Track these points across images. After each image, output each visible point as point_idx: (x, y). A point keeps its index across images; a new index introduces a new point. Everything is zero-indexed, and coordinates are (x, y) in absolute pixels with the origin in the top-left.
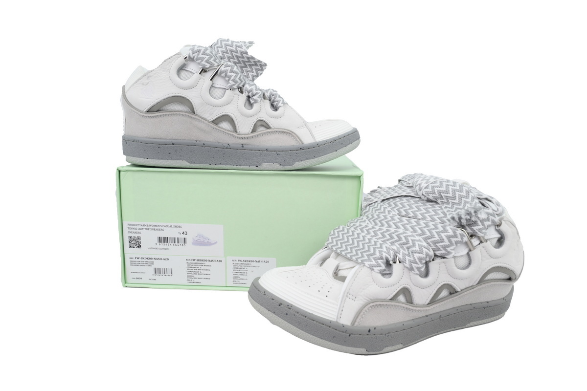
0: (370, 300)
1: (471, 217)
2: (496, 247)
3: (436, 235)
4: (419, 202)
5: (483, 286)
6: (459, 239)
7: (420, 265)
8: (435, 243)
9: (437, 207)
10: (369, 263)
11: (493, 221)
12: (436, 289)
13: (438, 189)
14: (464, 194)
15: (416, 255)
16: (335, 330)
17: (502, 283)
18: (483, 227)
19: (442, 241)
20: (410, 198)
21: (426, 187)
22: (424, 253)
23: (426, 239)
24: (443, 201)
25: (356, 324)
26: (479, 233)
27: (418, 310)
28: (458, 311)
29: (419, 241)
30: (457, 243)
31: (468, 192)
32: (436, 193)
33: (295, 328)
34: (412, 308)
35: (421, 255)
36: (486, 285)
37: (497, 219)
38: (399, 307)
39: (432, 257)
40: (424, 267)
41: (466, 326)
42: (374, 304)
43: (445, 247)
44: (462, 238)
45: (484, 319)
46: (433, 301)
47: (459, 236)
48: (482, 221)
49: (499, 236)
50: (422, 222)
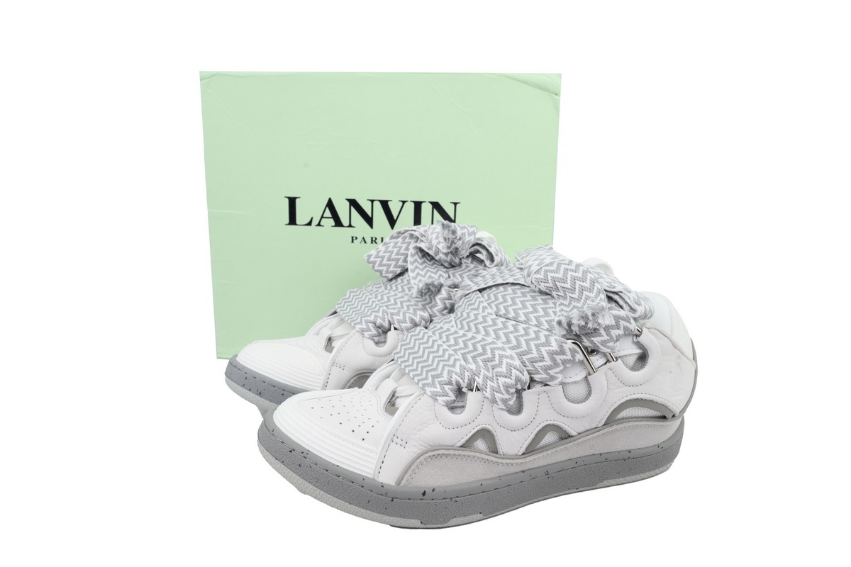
0: (429, 447)
1: (586, 323)
2: (633, 369)
3: (534, 351)
4: (528, 295)
5: (615, 427)
6: (569, 357)
7: (507, 396)
8: (532, 361)
9: (551, 303)
10: (432, 389)
11: (626, 329)
12: (535, 432)
13: (553, 275)
14: (587, 285)
15: (502, 380)
16: (369, 492)
17: (649, 423)
18: (608, 338)
19: (542, 359)
20: (518, 287)
21: (537, 272)
22: (513, 378)
23: (520, 355)
24: (559, 294)
25: (403, 483)
26: (602, 347)
27: (507, 464)
28: (578, 464)
29: (511, 357)
30: (564, 362)
31: (593, 282)
32: (550, 281)
33: (311, 486)
34: (497, 460)
35: (507, 380)
36: (620, 426)
37: (633, 326)
38: (475, 458)
39: (526, 383)
40: (515, 398)
41: (598, 486)
42: (435, 453)
43: (546, 369)
44: (573, 356)
45: (627, 476)
46: (531, 450)
47: (568, 353)
48: (607, 328)
49: (639, 351)
50: (521, 327)
